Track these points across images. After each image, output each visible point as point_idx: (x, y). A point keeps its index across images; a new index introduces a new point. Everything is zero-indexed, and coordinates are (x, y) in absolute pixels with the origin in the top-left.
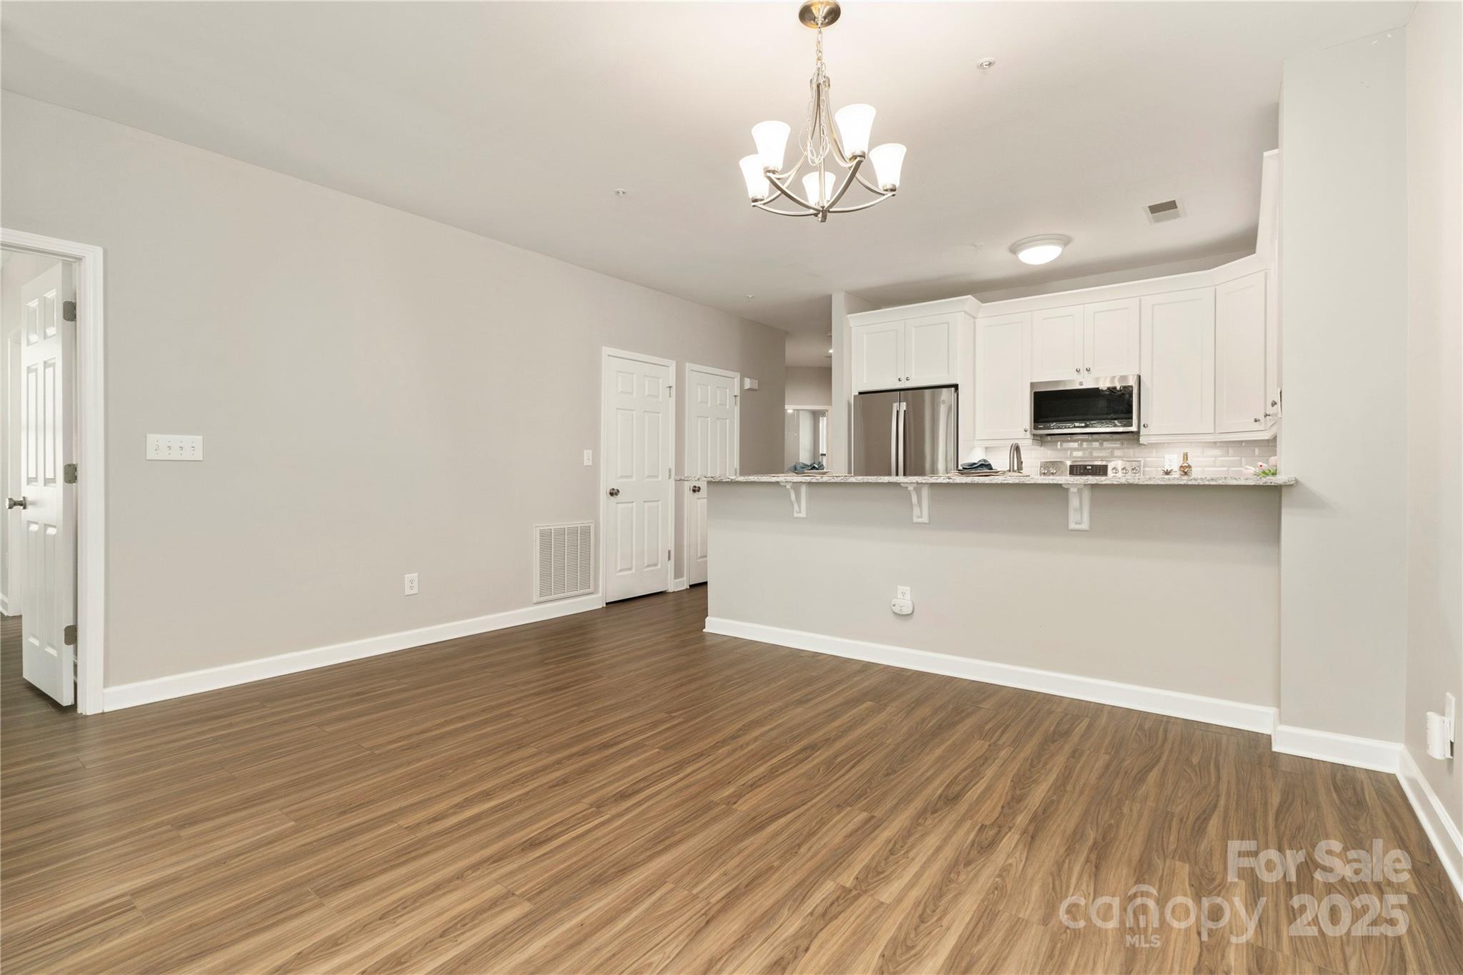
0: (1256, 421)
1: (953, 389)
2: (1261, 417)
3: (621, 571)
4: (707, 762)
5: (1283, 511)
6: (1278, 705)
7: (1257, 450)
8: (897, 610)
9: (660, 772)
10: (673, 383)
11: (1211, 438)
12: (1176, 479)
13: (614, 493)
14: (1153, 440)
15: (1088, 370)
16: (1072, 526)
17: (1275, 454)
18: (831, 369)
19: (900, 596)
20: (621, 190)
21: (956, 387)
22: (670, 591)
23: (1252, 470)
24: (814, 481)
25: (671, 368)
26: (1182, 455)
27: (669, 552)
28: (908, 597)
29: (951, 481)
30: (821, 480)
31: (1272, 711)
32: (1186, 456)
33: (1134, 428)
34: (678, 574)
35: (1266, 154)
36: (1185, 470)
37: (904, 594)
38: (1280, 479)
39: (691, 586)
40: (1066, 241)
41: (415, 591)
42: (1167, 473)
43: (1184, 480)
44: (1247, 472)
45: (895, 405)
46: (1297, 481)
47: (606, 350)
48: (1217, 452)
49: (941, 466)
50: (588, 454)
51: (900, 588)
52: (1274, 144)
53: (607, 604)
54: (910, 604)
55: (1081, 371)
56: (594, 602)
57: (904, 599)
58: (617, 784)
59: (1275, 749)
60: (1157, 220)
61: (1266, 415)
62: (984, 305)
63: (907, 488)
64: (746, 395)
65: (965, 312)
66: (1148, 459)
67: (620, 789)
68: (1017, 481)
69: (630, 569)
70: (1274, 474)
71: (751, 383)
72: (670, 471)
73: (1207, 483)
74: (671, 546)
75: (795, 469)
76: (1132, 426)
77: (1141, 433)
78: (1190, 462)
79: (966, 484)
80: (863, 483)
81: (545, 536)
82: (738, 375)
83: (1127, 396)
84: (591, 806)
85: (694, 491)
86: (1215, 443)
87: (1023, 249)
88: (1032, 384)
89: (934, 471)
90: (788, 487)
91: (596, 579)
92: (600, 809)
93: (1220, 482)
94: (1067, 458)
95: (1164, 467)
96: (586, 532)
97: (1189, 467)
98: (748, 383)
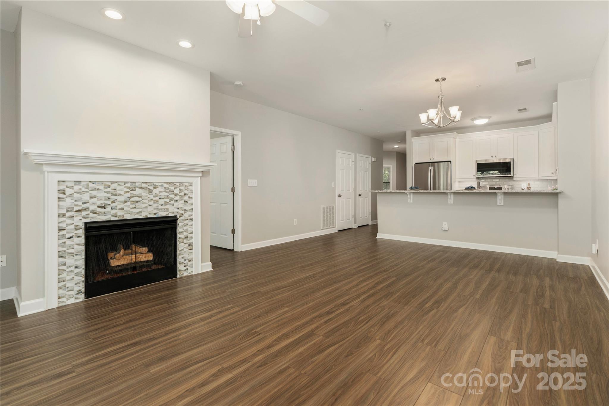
0: (552, 173)
1: (450, 162)
2: (554, 172)
3: (341, 221)
5: (559, 199)
6: (558, 251)
7: (553, 182)
8: (443, 229)
10: (353, 160)
11: (537, 178)
12: (526, 191)
13: (339, 196)
14: (518, 179)
15: (496, 156)
16: (498, 204)
17: (557, 184)
18: (406, 154)
19: (444, 225)
20: (361, 109)
21: (451, 161)
22: (353, 228)
23: (551, 188)
24: (419, 192)
25: (353, 155)
26: (528, 184)
27: (353, 215)
28: (447, 225)
29: (463, 192)
30: (421, 192)
31: (557, 252)
32: (529, 184)
33: (512, 175)
34: (355, 223)
35: (553, 103)
36: (529, 189)
37: (445, 224)
38: (557, 191)
39: (359, 227)
40: (489, 117)
41: (296, 224)
42: (523, 189)
43: (529, 191)
44: (549, 189)
45: (430, 168)
46: (562, 191)
47: (337, 151)
48: (538, 183)
49: (442, 187)
50: (333, 183)
51: (444, 223)
52: (556, 100)
53: (338, 231)
54: (447, 227)
55: (493, 157)
56: (334, 230)
57: (445, 226)
59: (557, 261)
60: (520, 112)
61: (555, 172)
62: (459, 135)
63: (447, 194)
64: (373, 163)
65: (453, 137)
66: (516, 185)
68: (483, 192)
69: (343, 220)
70: (557, 190)
71: (374, 159)
72: (353, 189)
73: (538, 192)
74: (353, 213)
75: (412, 188)
76: (510, 174)
77: (514, 177)
78: (530, 186)
79: (468, 192)
80: (435, 192)
81: (324, 208)
82: (371, 156)
83: (509, 165)
85: (359, 195)
86: (539, 180)
87: (475, 120)
88: (476, 161)
89: (439, 189)
90: (408, 194)
91: (335, 224)
93: (541, 192)
94: (487, 185)
95: (521, 187)
96: (333, 208)
97: (530, 187)
98: (373, 159)
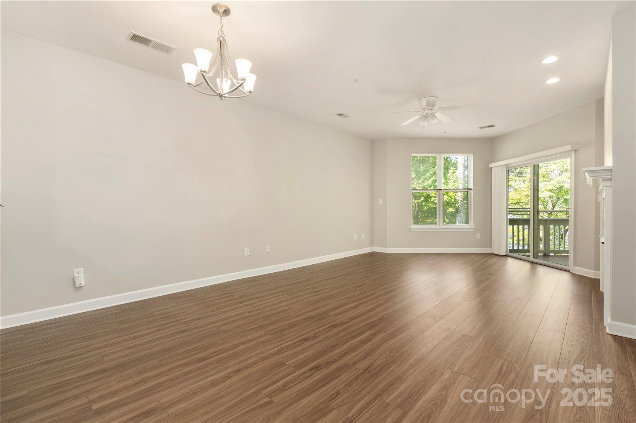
4: (264, 354)
9: (289, 349)
58: (308, 345)
67: (308, 342)
84: (318, 337)
92: (314, 335)
